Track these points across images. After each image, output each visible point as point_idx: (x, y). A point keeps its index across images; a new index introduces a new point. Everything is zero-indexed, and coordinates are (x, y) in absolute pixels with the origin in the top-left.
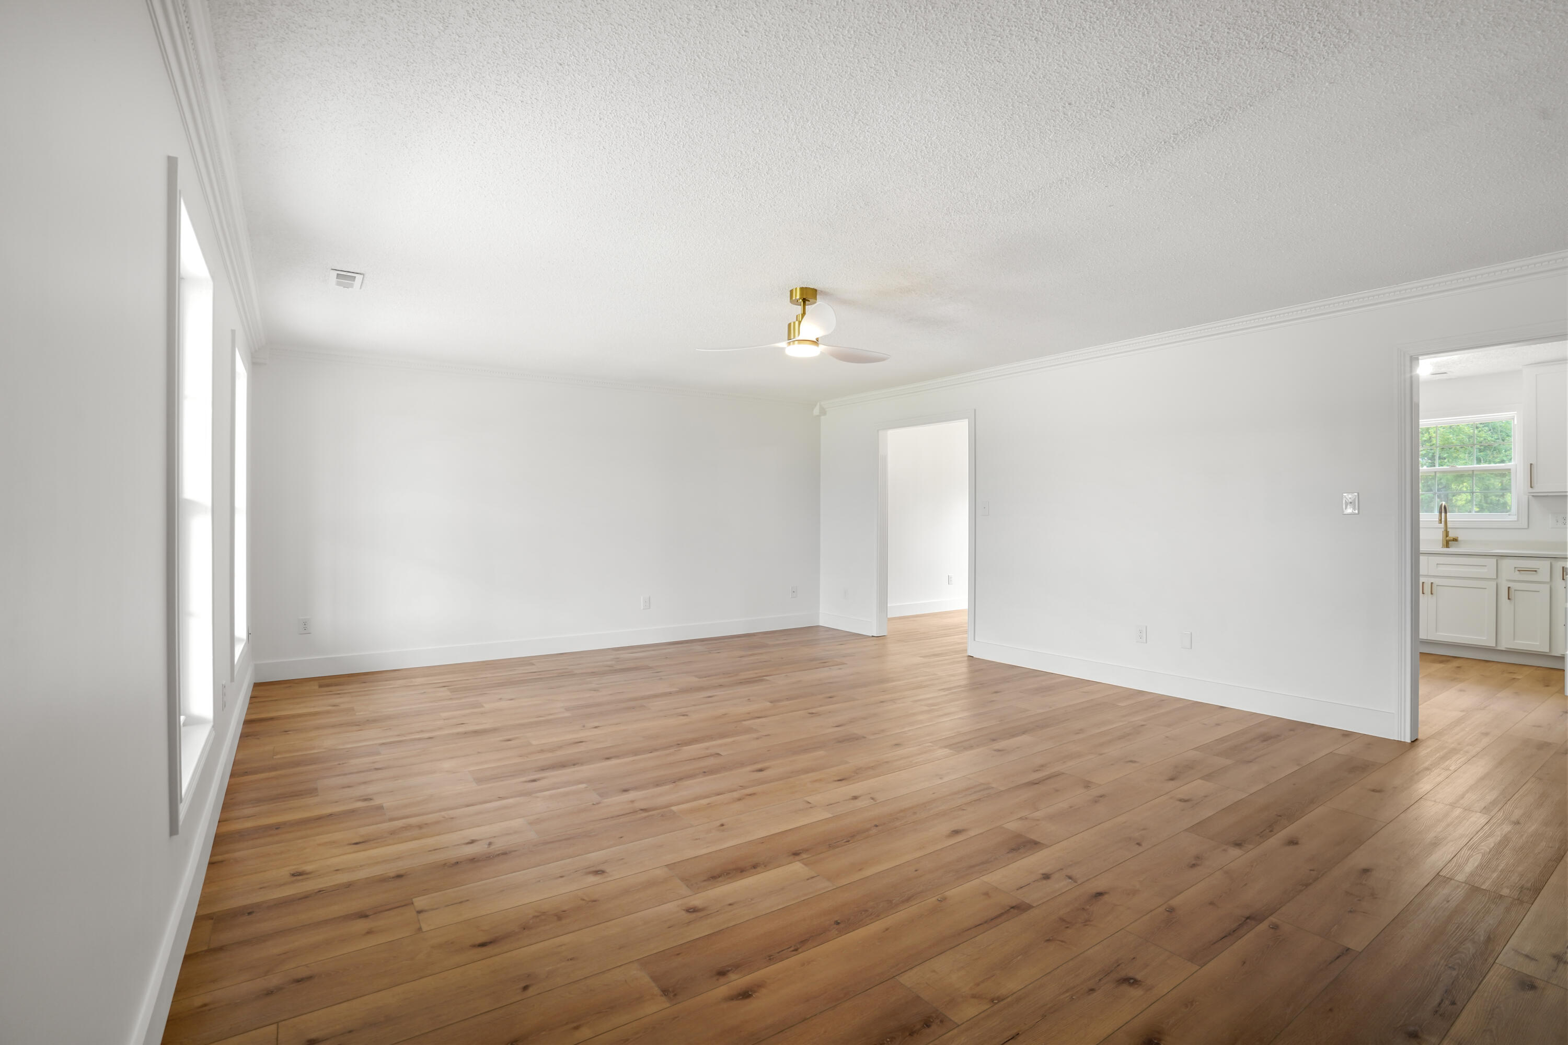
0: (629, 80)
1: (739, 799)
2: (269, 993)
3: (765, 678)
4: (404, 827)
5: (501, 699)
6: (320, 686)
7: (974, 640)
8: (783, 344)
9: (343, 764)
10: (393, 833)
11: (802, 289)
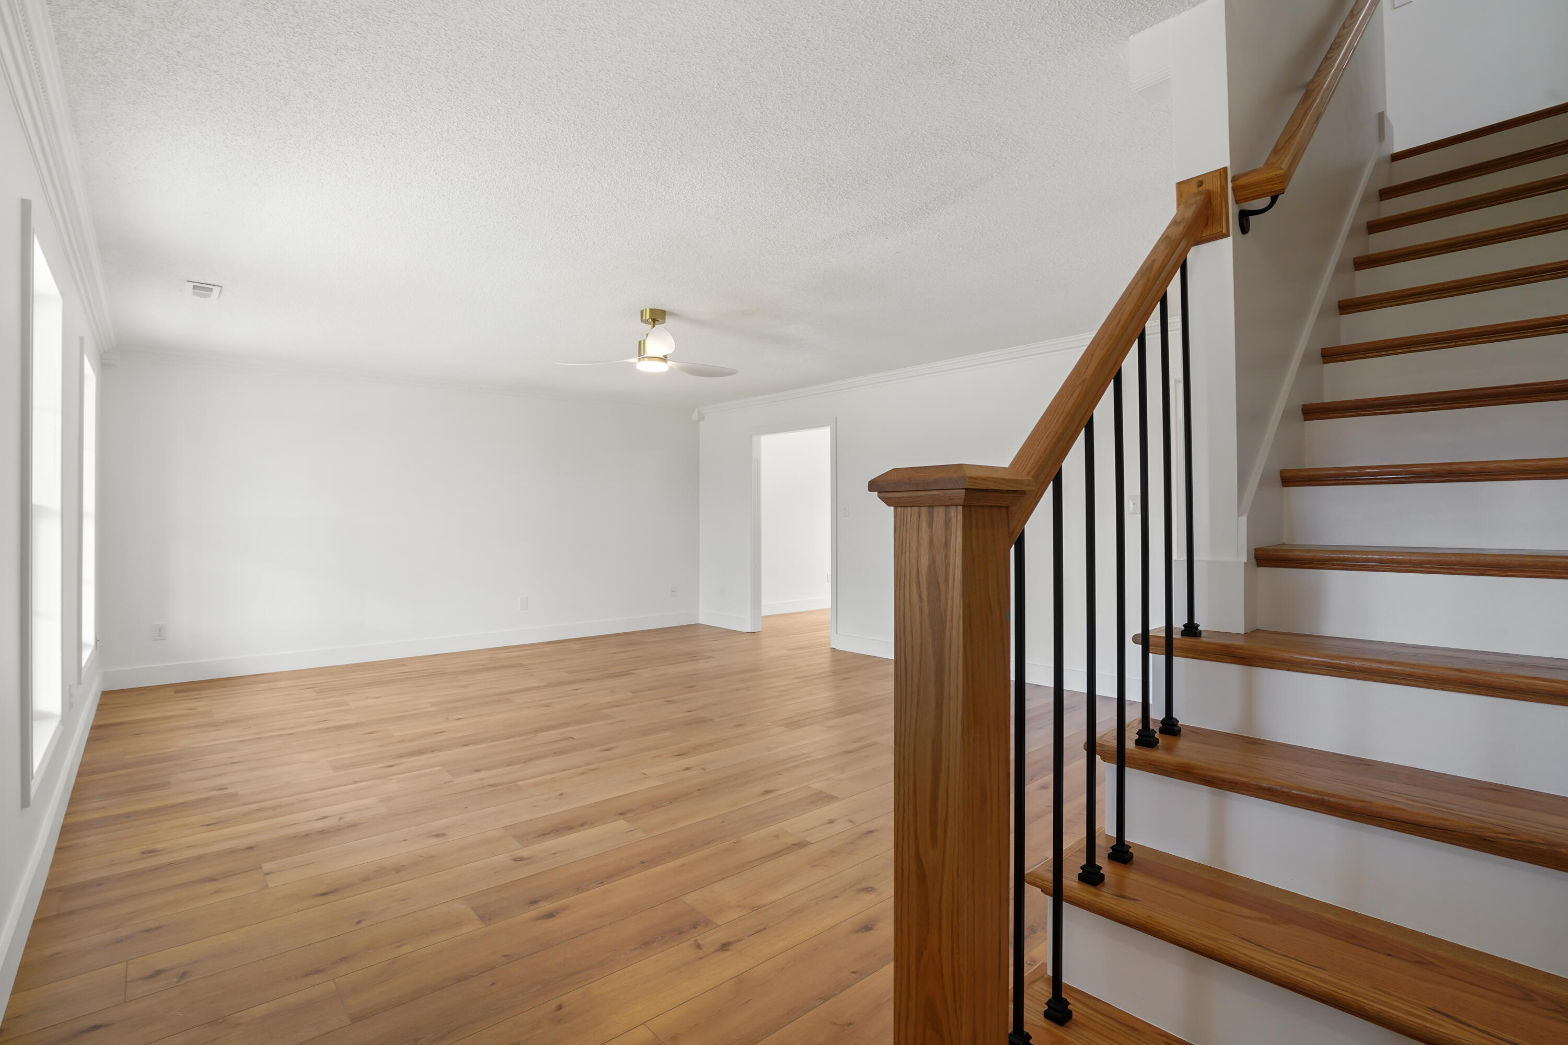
0: (456, 148)
1: (582, 774)
2: (119, 941)
3: (632, 671)
4: (257, 810)
5: (367, 697)
6: (177, 692)
7: (837, 633)
8: (635, 360)
9: (198, 760)
10: (246, 814)
11: (651, 310)
